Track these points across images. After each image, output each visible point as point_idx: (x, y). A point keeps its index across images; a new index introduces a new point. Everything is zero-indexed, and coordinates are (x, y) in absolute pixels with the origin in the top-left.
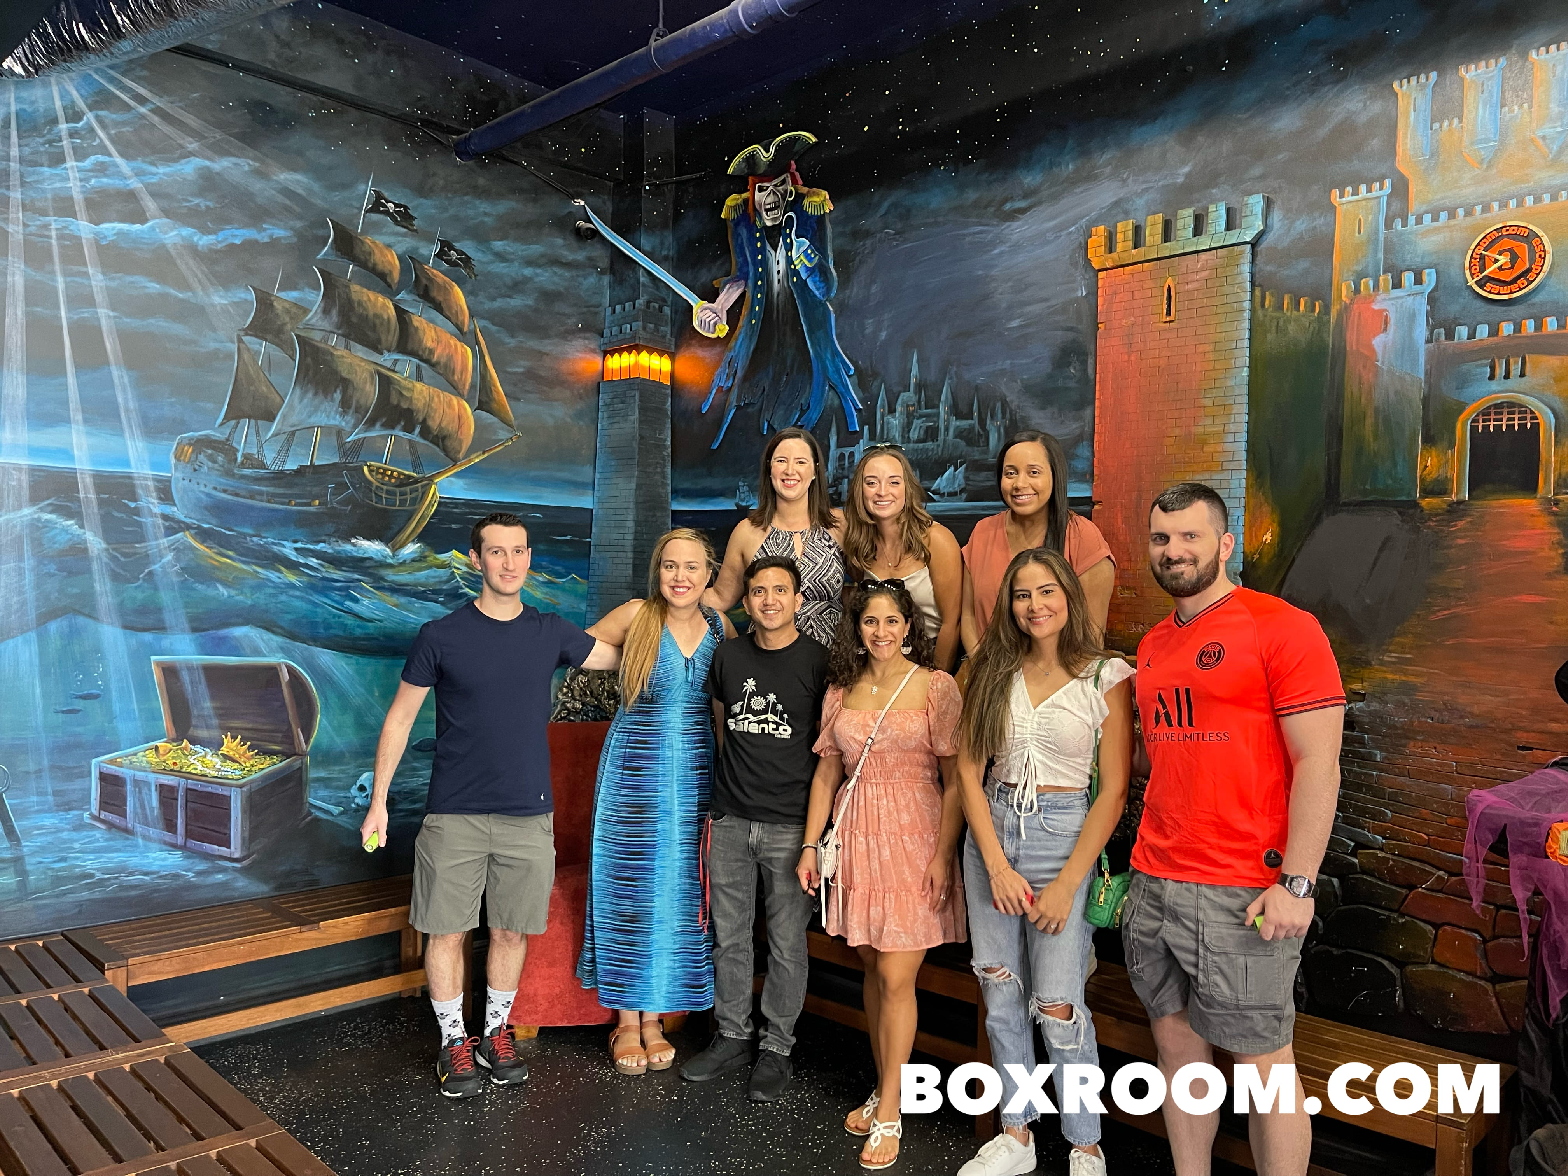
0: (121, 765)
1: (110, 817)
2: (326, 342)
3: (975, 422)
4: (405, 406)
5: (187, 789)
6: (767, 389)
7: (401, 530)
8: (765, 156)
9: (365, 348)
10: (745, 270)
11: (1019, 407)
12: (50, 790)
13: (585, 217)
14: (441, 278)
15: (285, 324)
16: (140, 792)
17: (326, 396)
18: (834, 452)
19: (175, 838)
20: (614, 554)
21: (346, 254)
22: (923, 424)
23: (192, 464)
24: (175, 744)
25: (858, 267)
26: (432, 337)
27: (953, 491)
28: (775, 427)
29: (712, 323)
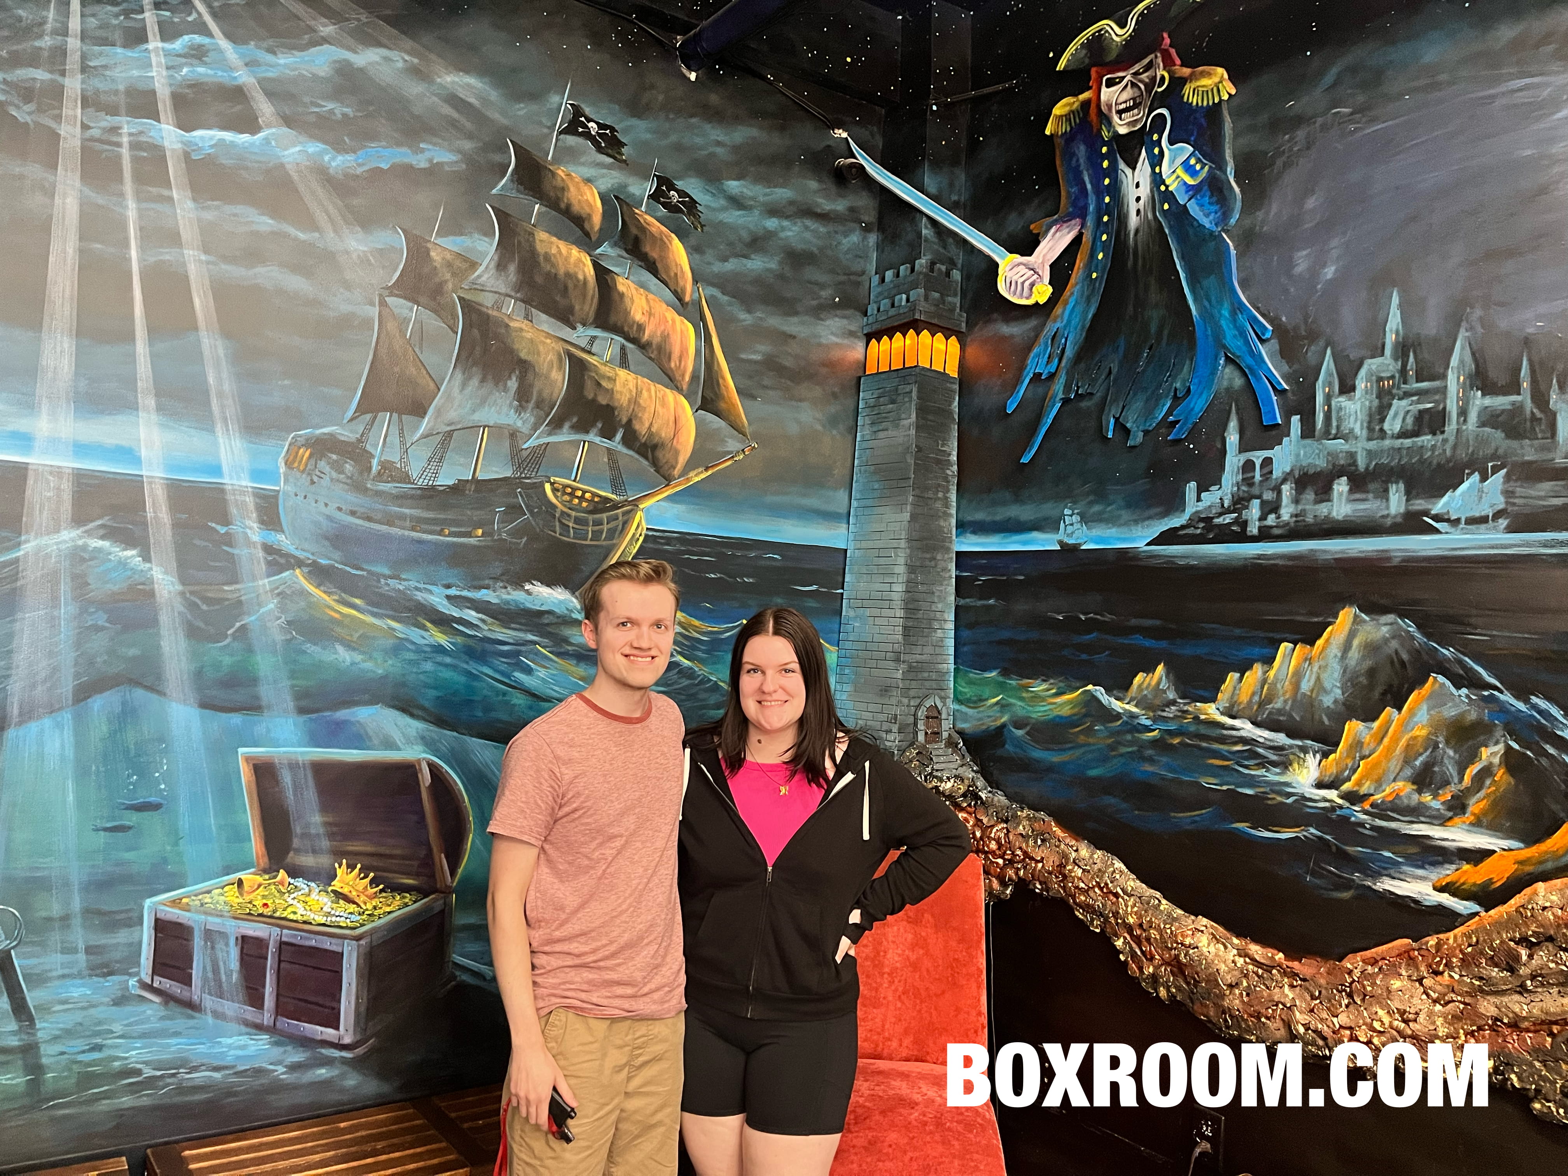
0: (187, 908)
1: (166, 984)
2: (499, 309)
3: (1524, 398)
4: (604, 402)
5: (282, 943)
6: (1115, 371)
8: (1120, 34)
9: (552, 320)
10: (1081, 203)
13: (848, 153)
14: (655, 226)
15: (446, 282)
16: (213, 948)
17: (496, 384)
18: (1233, 460)
19: (261, 1017)
20: (876, 612)
21: (531, 189)
22: (1411, 408)
23: (309, 474)
24: (267, 877)
25: (1280, 174)
26: (643, 308)
27: (1477, 514)
28: (1128, 425)
29: (1027, 284)
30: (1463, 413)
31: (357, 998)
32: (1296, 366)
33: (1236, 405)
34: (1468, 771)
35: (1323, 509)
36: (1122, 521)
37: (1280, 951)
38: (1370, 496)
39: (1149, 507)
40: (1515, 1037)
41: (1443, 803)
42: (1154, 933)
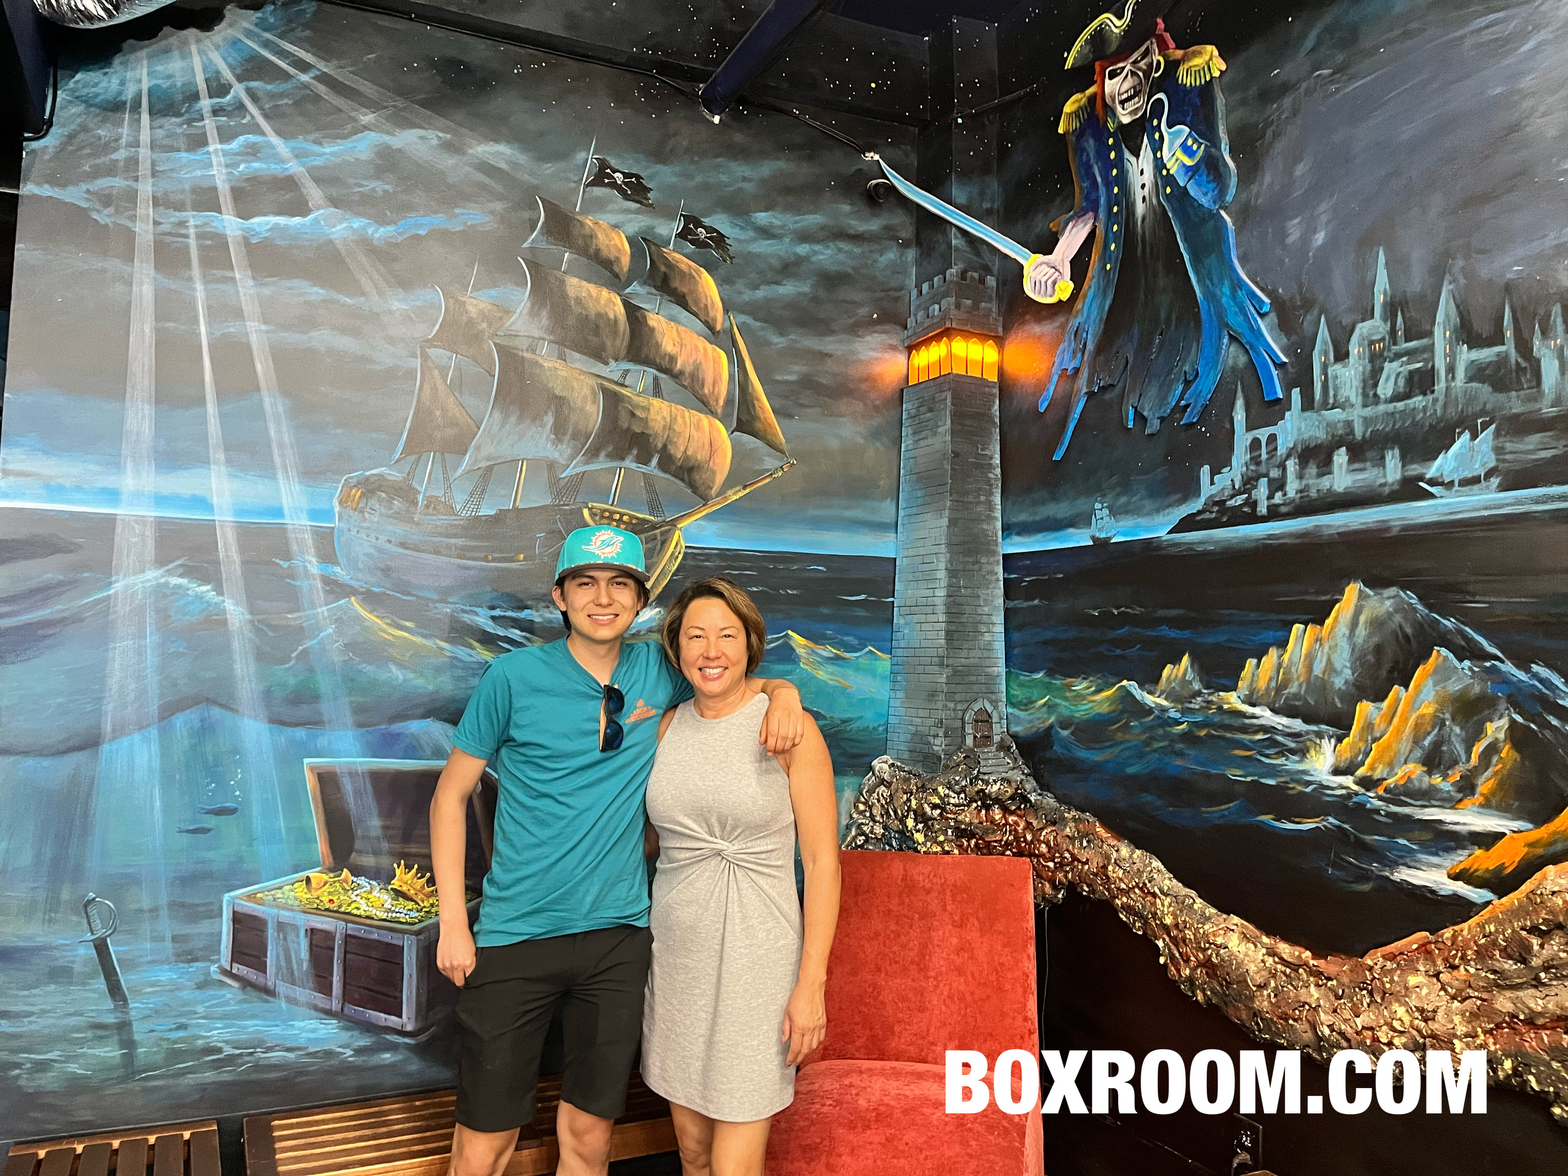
0: (261, 902)
1: (245, 971)
2: (534, 352)
3: (1508, 348)
4: (638, 430)
5: (348, 937)
6: (1131, 360)
8: (1118, 26)
9: (585, 358)
10: (1093, 197)
13: (879, 174)
14: (684, 263)
15: (483, 331)
16: (285, 939)
17: (534, 420)
18: (1242, 439)
19: (329, 1002)
20: (923, 618)
21: (561, 240)
22: (1401, 369)
23: (362, 512)
24: (332, 875)
25: (1271, 144)
26: (674, 340)
27: (1470, 476)
28: (1145, 414)
29: (1050, 282)
30: (1451, 369)
31: (418, 989)
32: (1294, 338)
33: (1242, 384)
34: (1475, 749)
35: (1325, 483)
36: (1145, 511)
37: (1307, 949)
38: (1368, 464)
39: (1168, 494)
40: (1533, 1035)
41: (1452, 785)
42: (1189, 934)
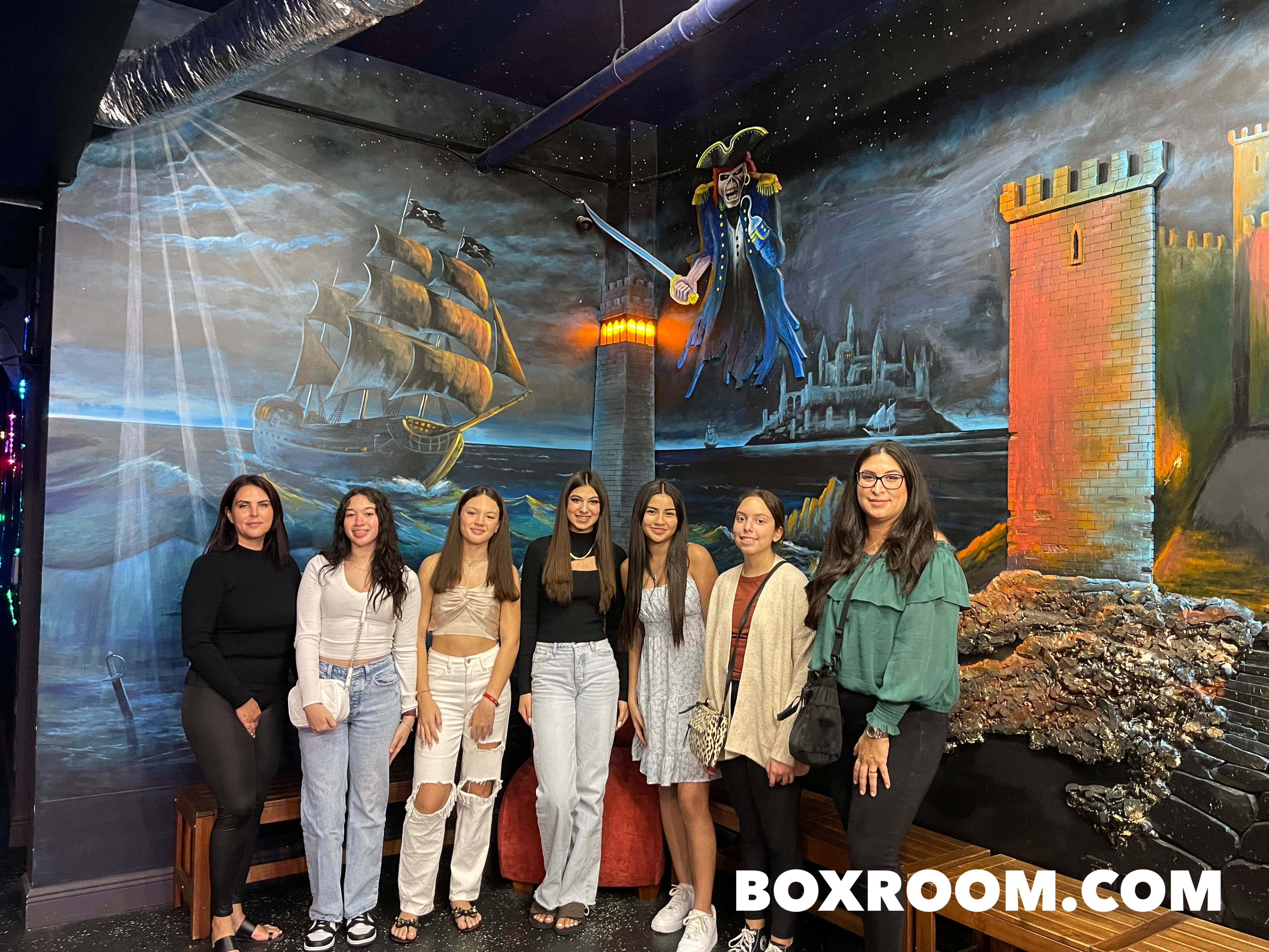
2: (373, 322)
3: (903, 365)
4: (436, 371)
6: (729, 345)
7: (433, 471)
8: (726, 150)
9: (404, 326)
10: (710, 247)
11: (941, 350)
12: (156, 676)
13: (584, 213)
14: (465, 267)
15: (342, 309)
17: (373, 365)
18: (784, 397)
21: (390, 252)
22: (858, 369)
23: (269, 421)
25: (802, 236)
26: (458, 315)
27: (884, 427)
28: (735, 377)
29: (685, 292)
30: (879, 372)
35: (822, 424)
36: (734, 431)
38: (842, 417)
39: (746, 423)
